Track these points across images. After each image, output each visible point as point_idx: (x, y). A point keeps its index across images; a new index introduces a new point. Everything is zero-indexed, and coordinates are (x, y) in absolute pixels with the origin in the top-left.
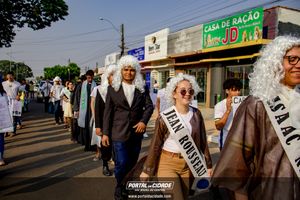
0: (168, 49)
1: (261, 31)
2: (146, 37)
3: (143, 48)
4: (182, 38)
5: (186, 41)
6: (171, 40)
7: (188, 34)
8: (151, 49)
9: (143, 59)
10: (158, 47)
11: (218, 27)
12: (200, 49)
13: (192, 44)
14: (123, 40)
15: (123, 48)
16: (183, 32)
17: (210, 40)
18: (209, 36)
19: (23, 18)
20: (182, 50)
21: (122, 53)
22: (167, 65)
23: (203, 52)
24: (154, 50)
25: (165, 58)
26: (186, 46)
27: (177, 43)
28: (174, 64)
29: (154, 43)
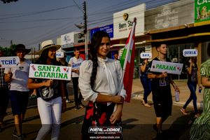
0: (145, 25)
2: (115, 15)
3: (112, 26)
6: (149, 17)
7: (172, 9)
8: (121, 26)
9: (112, 36)
13: (180, 18)
14: (85, 18)
15: (86, 27)
17: (204, 13)
18: (204, 8)
20: (163, 25)
21: (85, 32)
22: (144, 42)
23: (195, 26)
24: (127, 28)
25: (143, 34)
26: (170, 21)
27: (159, 19)
28: (151, 41)
29: (126, 19)
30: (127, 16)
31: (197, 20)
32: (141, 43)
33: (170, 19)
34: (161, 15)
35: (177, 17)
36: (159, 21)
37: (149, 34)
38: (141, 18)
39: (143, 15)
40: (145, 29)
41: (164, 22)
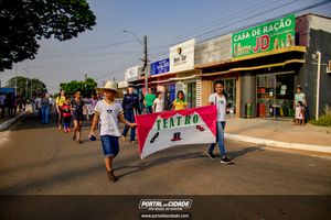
0: (195, 60)
1: (293, 38)
2: (171, 49)
3: (168, 60)
4: (210, 48)
5: (215, 51)
6: (198, 51)
7: (216, 44)
8: (176, 60)
9: (168, 69)
10: (184, 58)
11: (248, 35)
12: (229, 58)
13: (221, 54)
14: (146, 52)
15: (146, 61)
16: (211, 42)
17: (239, 49)
18: (239, 45)
19: (50, 29)
21: (145, 65)
22: (194, 76)
23: (233, 61)
24: (180, 62)
25: (192, 68)
26: (214, 55)
27: (205, 53)
28: (201, 75)
29: (180, 54)
30: (180, 50)
31: (234, 56)
34: (207, 50)
35: (219, 52)
36: (205, 56)
37: (198, 68)
39: (193, 49)
40: (195, 63)
41: (209, 57)
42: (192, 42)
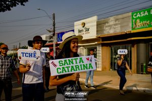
0: (97, 31)
2: (76, 23)
4: (111, 23)
5: (115, 25)
6: (100, 26)
7: (116, 20)
8: (80, 31)
10: (87, 30)
11: (146, 13)
12: (129, 29)
14: (54, 25)
15: (54, 31)
16: (112, 18)
17: (138, 24)
18: (138, 20)
20: (109, 31)
21: (54, 35)
22: (96, 43)
23: (132, 32)
24: (84, 32)
25: (95, 37)
26: (115, 28)
27: (106, 27)
28: (101, 42)
29: (83, 27)
30: (84, 24)
31: (133, 28)
32: (94, 44)
33: (114, 27)
34: (108, 24)
35: (119, 26)
36: (107, 28)
37: (99, 37)
38: (94, 26)
39: (95, 23)
40: (97, 34)
41: (110, 29)
42: (95, 18)
